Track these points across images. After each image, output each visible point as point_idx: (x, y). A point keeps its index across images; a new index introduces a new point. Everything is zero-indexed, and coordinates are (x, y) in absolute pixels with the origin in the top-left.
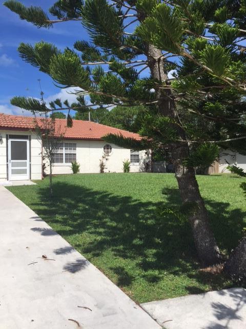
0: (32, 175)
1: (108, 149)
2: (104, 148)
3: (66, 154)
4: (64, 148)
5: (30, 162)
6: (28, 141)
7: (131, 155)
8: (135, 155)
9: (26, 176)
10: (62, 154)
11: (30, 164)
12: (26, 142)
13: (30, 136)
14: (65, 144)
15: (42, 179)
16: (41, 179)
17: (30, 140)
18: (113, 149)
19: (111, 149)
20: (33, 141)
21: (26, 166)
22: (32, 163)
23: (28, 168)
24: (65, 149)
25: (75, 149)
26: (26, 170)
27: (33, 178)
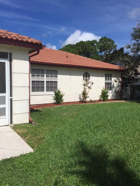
0: (14, 116)
1: (86, 77)
2: (84, 76)
3: (47, 82)
4: (45, 75)
5: (11, 95)
6: (7, 63)
7: (106, 83)
8: (108, 83)
9: (5, 120)
10: (43, 82)
11: (11, 100)
12: (5, 63)
13: (11, 54)
14: (47, 70)
15: (30, 122)
16: (28, 122)
17: (11, 61)
18: (91, 77)
19: (89, 77)
20: (15, 62)
21: (4, 103)
22: (14, 98)
23: (7, 106)
24: (47, 76)
25: (57, 77)
26: (4, 109)
27: (15, 122)
